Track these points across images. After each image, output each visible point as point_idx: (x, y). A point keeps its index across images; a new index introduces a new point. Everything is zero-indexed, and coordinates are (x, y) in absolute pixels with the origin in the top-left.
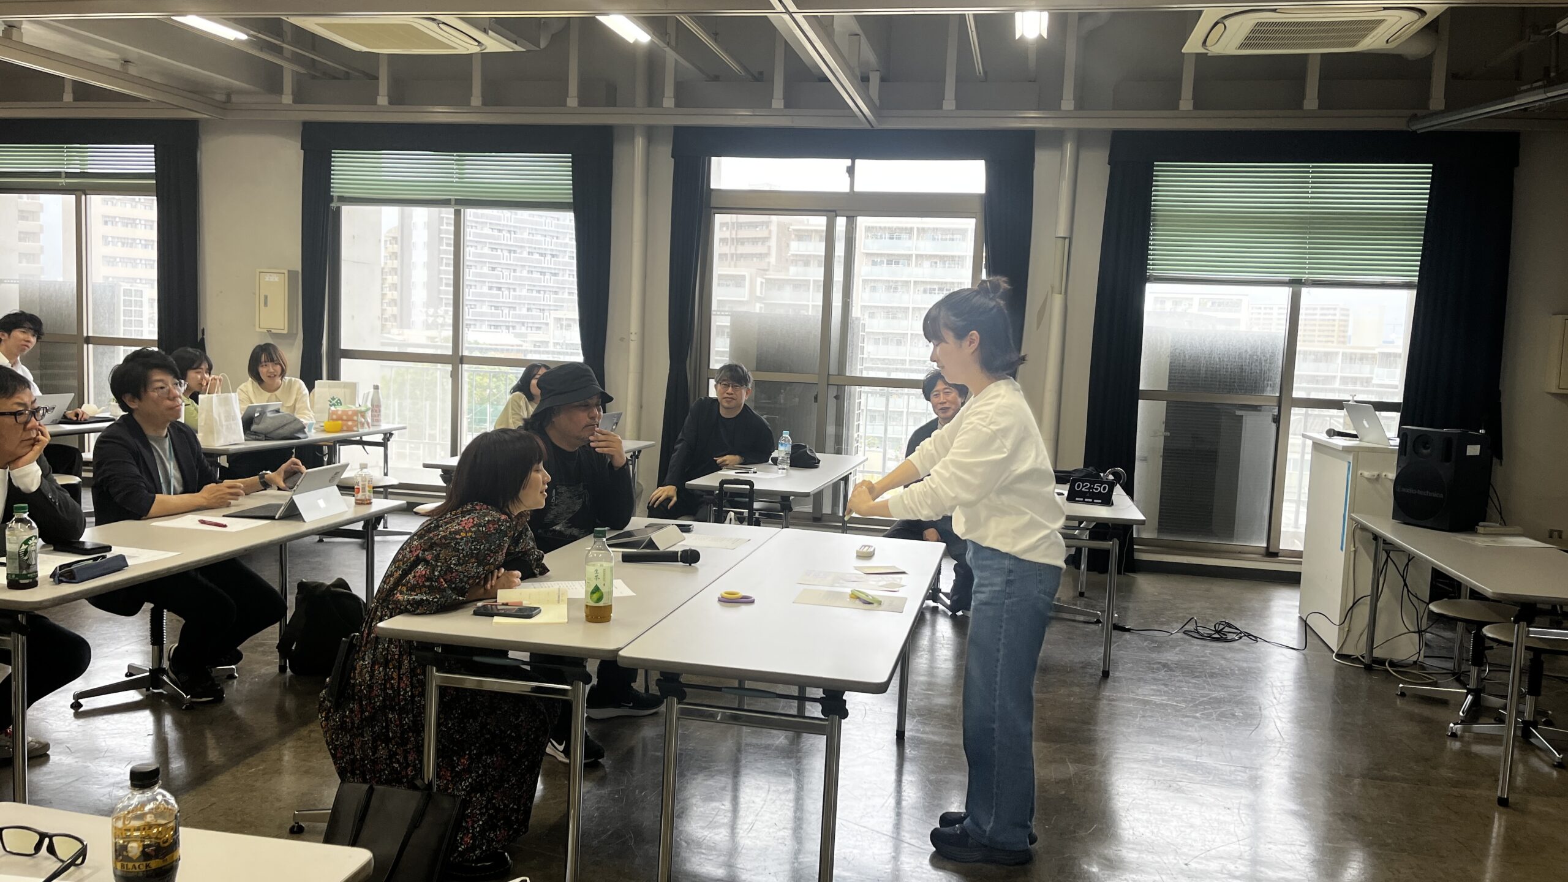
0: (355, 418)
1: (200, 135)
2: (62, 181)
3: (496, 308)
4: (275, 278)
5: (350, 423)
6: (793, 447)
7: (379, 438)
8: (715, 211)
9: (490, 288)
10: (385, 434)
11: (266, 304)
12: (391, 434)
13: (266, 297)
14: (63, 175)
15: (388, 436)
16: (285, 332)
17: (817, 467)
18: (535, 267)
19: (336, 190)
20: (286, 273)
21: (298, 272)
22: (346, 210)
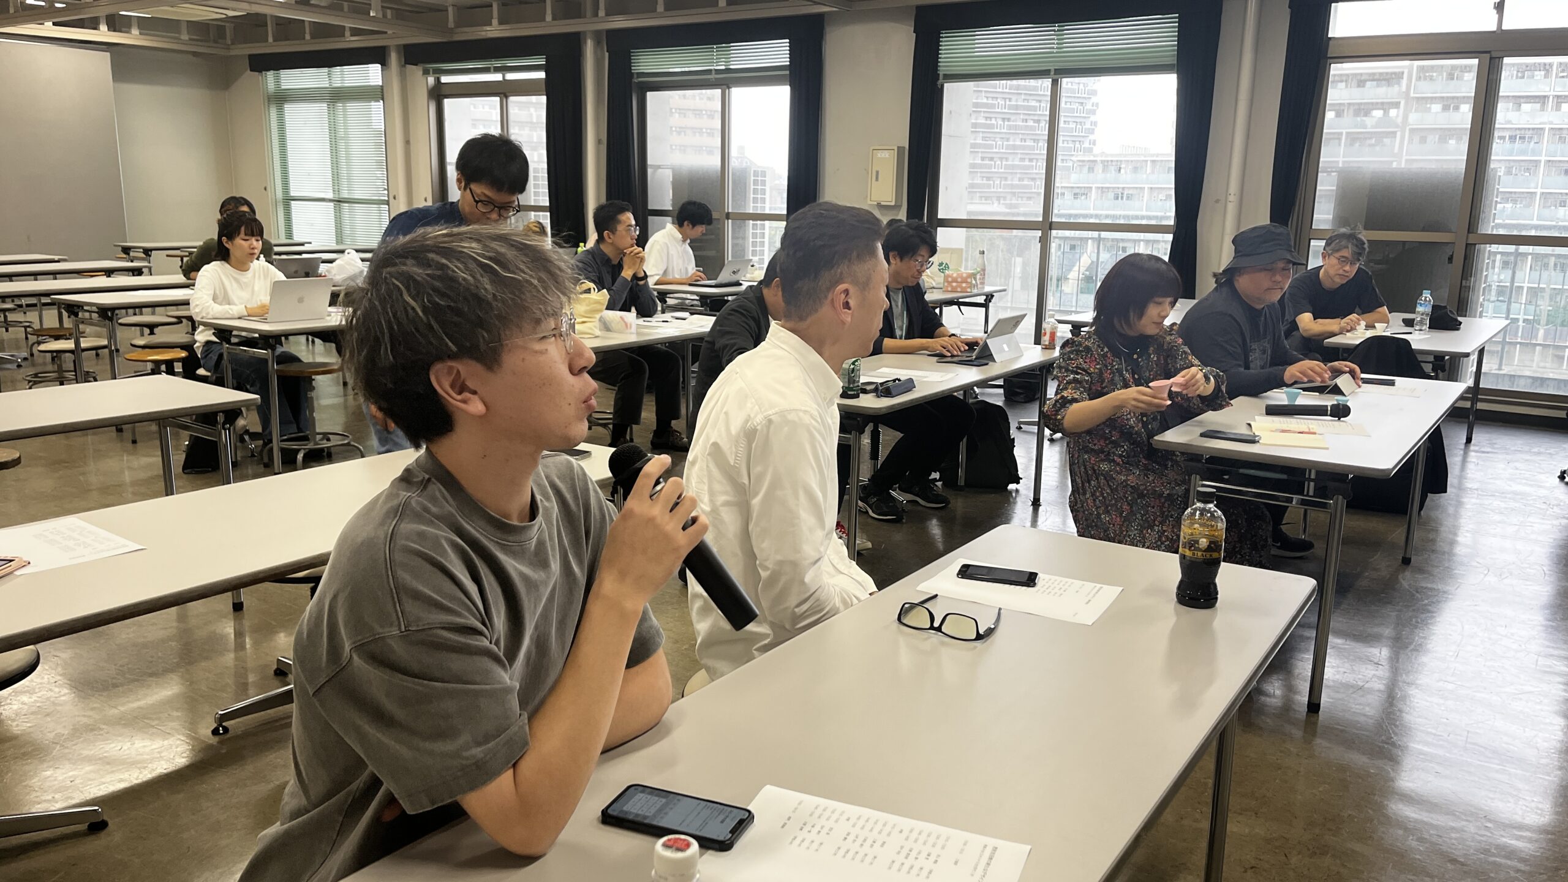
0: (969, 280)
1: (825, 24)
2: (713, 76)
3: (988, 179)
4: (885, 155)
5: (964, 285)
6: (1434, 307)
7: (981, 300)
8: (1331, 61)
9: (983, 159)
10: (987, 296)
11: (877, 179)
12: (992, 296)
13: (877, 172)
14: (713, 72)
15: (989, 297)
16: (893, 204)
17: (1458, 329)
18: (1028, 134)
19: (943, 69)
20: (896, 149)
21: (904, 148)
22: (948, 87)
